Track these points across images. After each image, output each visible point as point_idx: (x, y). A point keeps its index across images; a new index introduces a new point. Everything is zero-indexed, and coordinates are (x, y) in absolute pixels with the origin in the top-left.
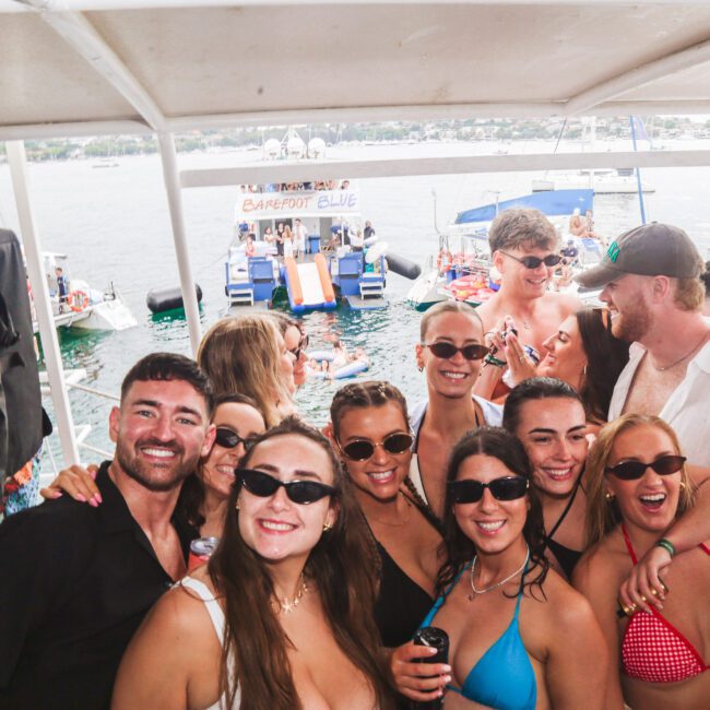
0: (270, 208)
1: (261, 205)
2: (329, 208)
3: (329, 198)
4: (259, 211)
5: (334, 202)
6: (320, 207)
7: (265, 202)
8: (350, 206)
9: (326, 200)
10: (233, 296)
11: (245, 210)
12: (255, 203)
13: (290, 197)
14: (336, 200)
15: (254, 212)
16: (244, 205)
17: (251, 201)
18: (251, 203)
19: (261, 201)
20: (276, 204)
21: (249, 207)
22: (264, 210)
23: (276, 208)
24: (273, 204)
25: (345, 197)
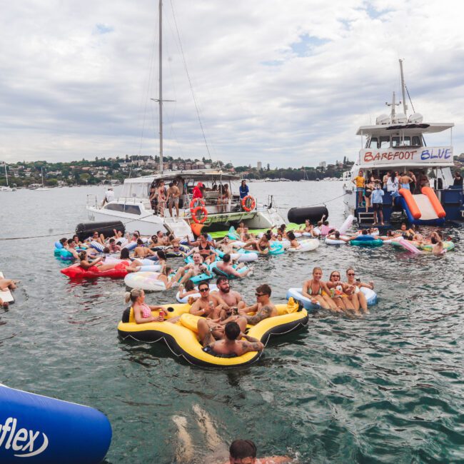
0: (384, 159)
1: (378, 157)
2: (429, 160)
3: (430, 152)
4: (376, 160)
5: (433, 155)
6: (423, 158)
7: (381, 155)
8: (446, 158)
9: (427, 154)
10: (362, 216)
11: (366, 160)
12: (374, 155)
13: (400, 151)
14: (435, 153)
15: (372, 162)
16: (366, 156)
17: (371, 153)
18: (370, 155)
19: (379, 154)
20: (389, 156)
21: (369, 158)
22: (380, 160)
23: (389, 159)
24: (387, 156)
25: (442, 152)
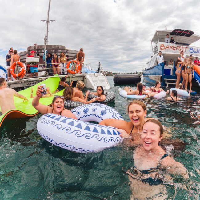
0: (171, 49)
1: (168, 47)
2: (193, 53)
4: (167, 50)
5: (195, 51)
7: (169, 47)
9: (192, 50)
11: (161, 49)
12: (165, 46)
13: (179, 46)
15: (165, 50)
16: (161, 47)
18: (163, 46)
19: (168, 46)
20: (174, 48)
21: (163, 48)
22: (169, 49)
23: (174, 50)
24: (173, 47)
25: (198, 50)
